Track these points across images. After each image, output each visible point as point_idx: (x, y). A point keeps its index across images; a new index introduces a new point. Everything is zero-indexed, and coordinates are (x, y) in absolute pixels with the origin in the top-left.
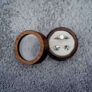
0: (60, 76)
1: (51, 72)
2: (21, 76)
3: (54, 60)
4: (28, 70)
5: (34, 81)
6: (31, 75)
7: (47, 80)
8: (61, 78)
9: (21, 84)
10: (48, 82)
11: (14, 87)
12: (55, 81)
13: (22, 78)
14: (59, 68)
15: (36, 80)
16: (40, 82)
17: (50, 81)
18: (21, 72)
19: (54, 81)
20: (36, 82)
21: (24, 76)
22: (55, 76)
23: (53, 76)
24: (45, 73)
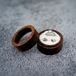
0: (45, 65)
1: (38, 61)
2: (11, 60)
3: (42, 54)
4: (19, 57)
5: (21, 65)
6: (20, 61)
7: (33, 66)
8: (45, 67)
9: (9, 66)
10: (32, 68)
11: (3, 67)
12: (40, 68)
13: (12, 62)
14: (45, 59)
15: (22, 65)
16: (26, 67)
17: (35, 68)
18: (12, 58)
19: (38, 68)
20: (22, 66)
21: (14, 61)
22: (40, 65)
23: (38, 64)
24: (32, 61)
